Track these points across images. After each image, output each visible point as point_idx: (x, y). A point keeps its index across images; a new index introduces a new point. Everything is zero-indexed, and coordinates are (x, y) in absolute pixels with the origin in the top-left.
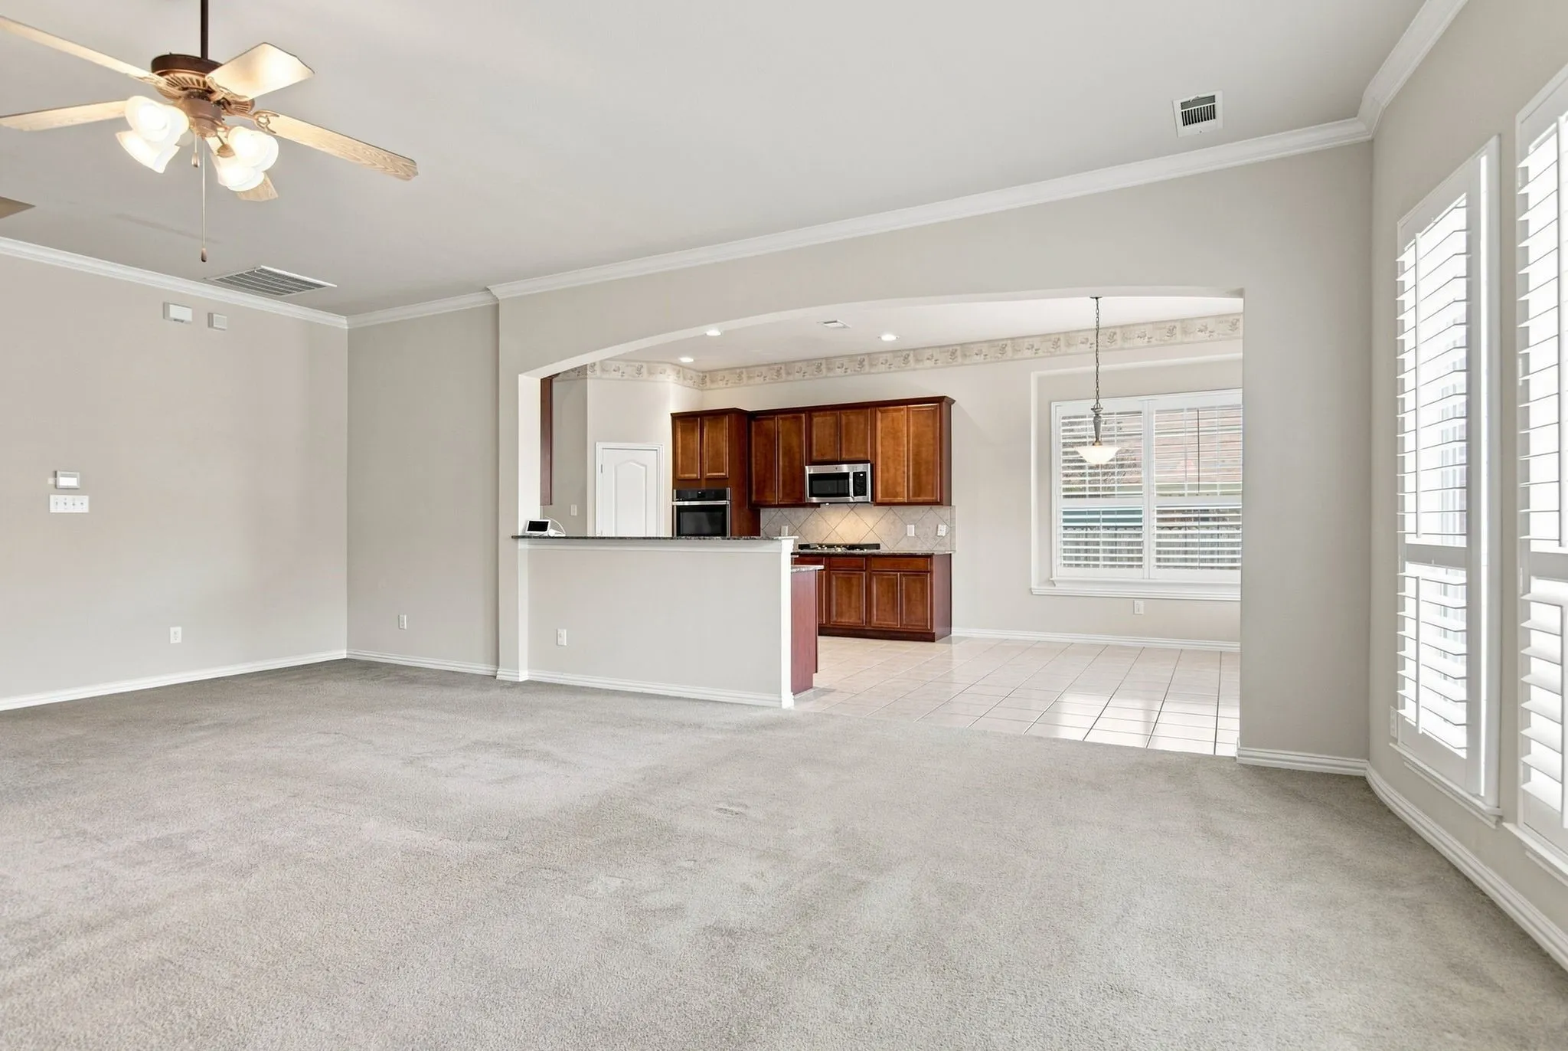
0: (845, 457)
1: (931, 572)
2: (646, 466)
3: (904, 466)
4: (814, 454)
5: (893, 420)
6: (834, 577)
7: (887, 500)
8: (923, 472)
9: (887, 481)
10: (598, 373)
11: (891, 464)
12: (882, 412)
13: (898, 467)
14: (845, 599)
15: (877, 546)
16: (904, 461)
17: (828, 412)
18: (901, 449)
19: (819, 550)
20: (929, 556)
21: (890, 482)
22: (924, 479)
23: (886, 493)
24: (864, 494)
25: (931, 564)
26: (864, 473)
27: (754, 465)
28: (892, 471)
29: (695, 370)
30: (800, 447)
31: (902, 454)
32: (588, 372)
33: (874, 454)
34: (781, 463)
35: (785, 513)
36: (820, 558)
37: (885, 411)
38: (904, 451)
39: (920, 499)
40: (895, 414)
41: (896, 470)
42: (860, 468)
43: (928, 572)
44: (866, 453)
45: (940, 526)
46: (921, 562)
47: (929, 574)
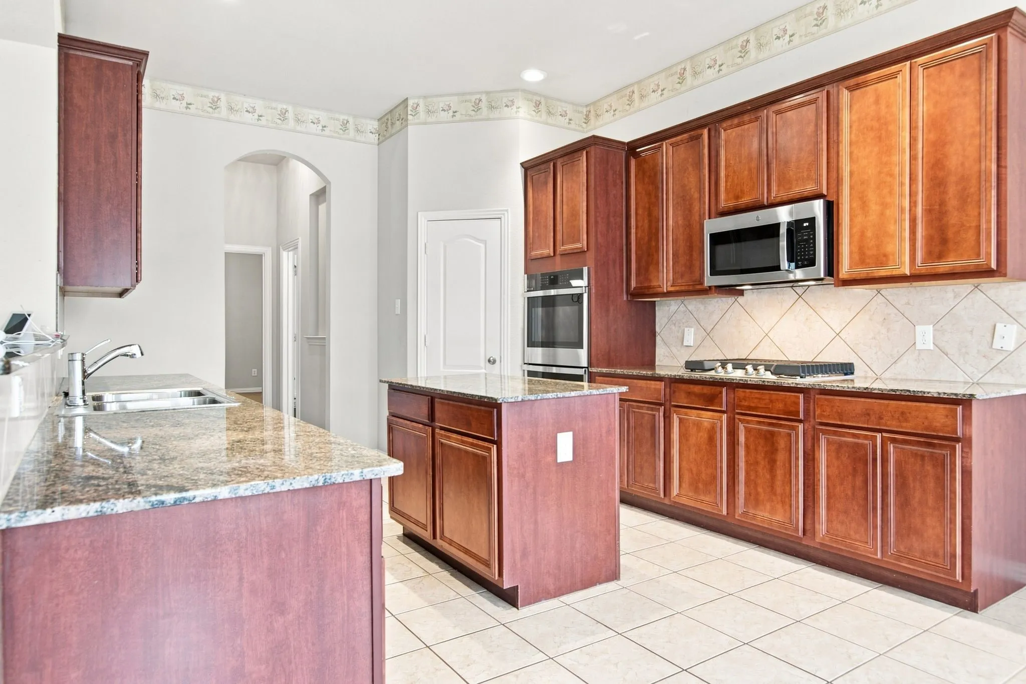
0: (776, 193)
1: (967, 442)
2: (485, 242)
3: (902, 195)
4: (723, 196)
5: (877, 102)
6: (741, 427)
7: (862, 272)
8: (952, 203)
9: (862, 234)
10: (422, 115)
11: (872, 197)
12: (851, 89)
13: (888, 200)
14: (764, 474)
15: (847, 369)
16: (902, 184)
17: (746, 118)
18: (895, 159)
19: (720, 374)
20: (966, 402)
21: (869, 234)
22: (953, 218)
23: (861, 257)
24: (812, 263)
25: (967, 419)
26: (812, 221)
27: (633, 231)
28: (874, 208)
29: (573, 104)
30: (701, 190)
31: (896, 171)
32: (410, 117)
33: (835, 180)
34: (671, 222)
35: (690, 307)
36: (718, 389)
37: (858, 86)
38: (901, 164)
39: (943, 266)
40: (882, 86)
41: (884, 205)
42: (801, 211)
43: (957, 440)
44: (818, 182)
45: (999, 327)
46: (938, 415)
47: (958, 447)
